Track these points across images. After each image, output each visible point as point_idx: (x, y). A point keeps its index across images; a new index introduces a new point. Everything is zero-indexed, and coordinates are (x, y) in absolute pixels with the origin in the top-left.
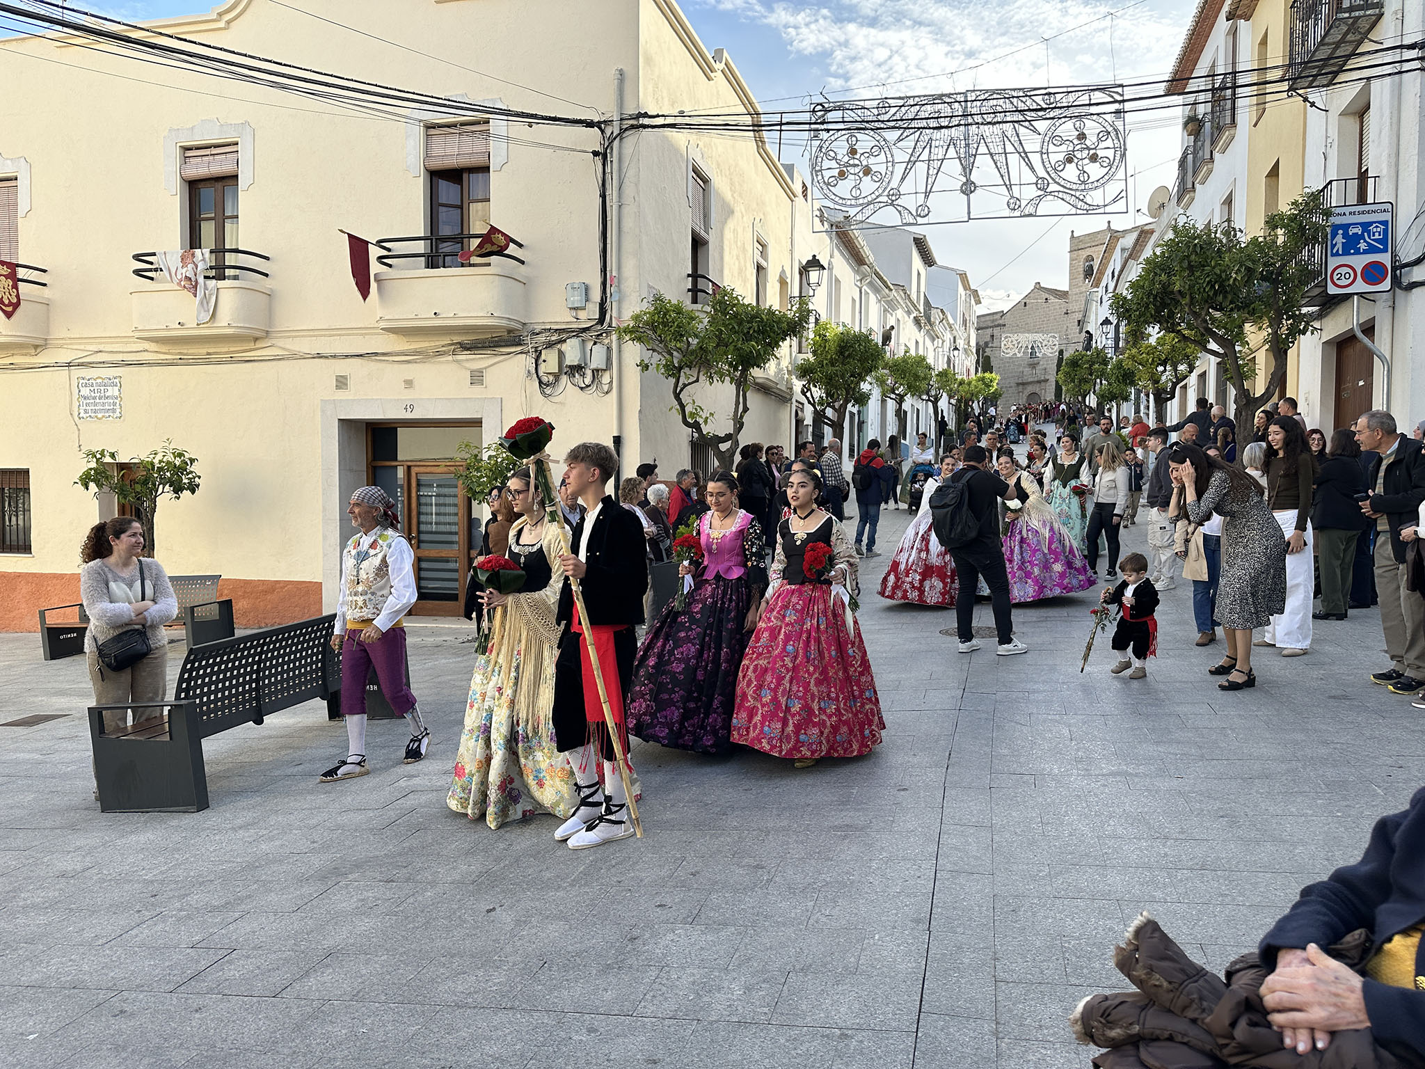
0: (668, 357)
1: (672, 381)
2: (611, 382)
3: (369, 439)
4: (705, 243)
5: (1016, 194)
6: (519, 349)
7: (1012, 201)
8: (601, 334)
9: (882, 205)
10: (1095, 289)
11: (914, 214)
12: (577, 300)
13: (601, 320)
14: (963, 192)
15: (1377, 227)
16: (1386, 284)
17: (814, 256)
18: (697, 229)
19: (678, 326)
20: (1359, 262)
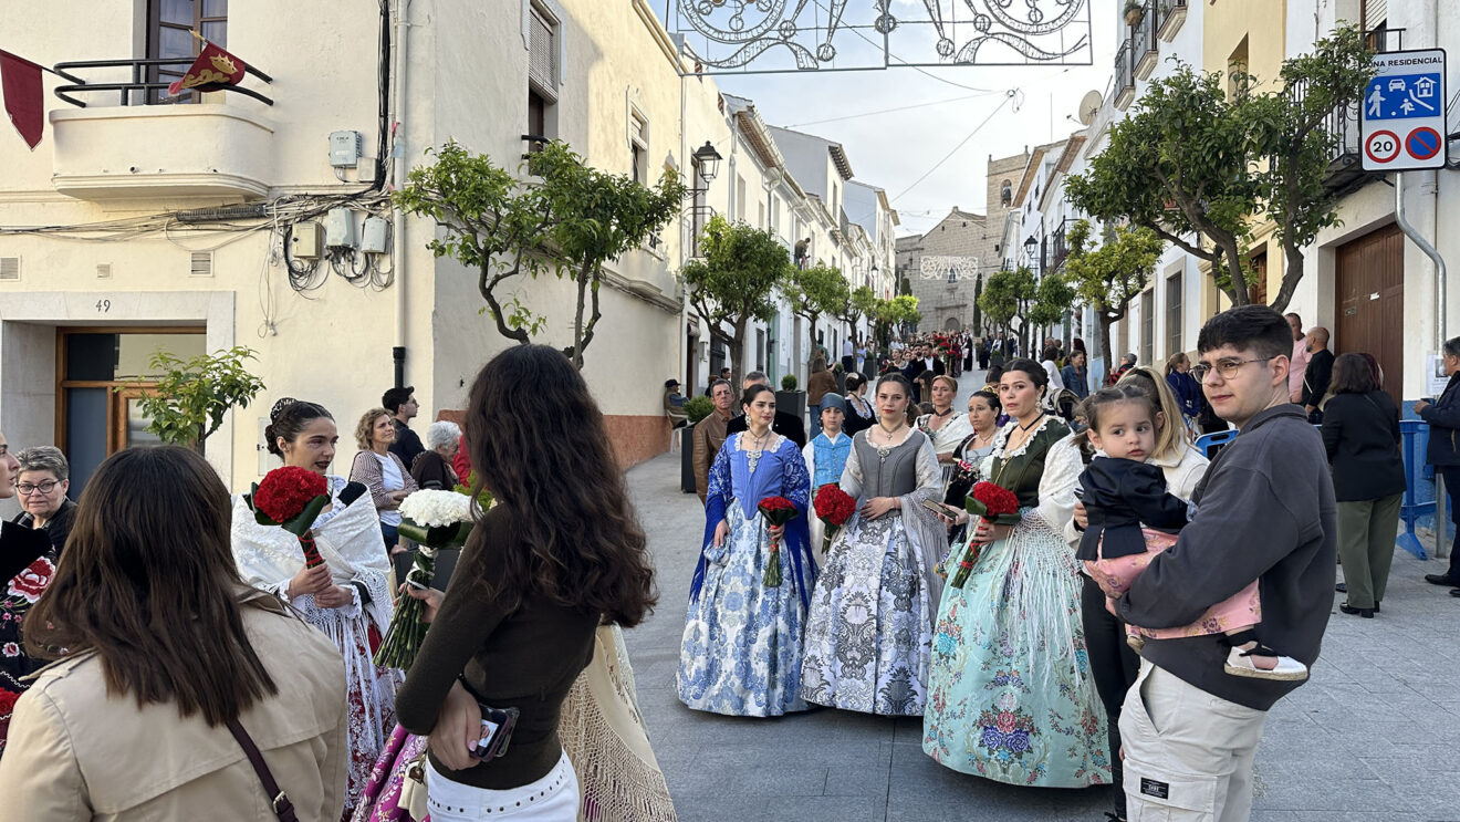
0: (466, 233)
1: (476, 270)
2: (392, 271)
3: (61, 349)
4: (553, 102)
5: (949, 35)
6: (261, 222)
7: (942, 44)
8: (378, 204)
9: (772, 42)
10: (1018, 210)
11: (815, 56)
12: (347, 153)
13: (379, 183)
14: (879, 30)
15: (1425, 81)
16: (1438, 160)
17: (708, 143)
18: (539, 81)
19: (475, 189)
20: (1404, 128)
